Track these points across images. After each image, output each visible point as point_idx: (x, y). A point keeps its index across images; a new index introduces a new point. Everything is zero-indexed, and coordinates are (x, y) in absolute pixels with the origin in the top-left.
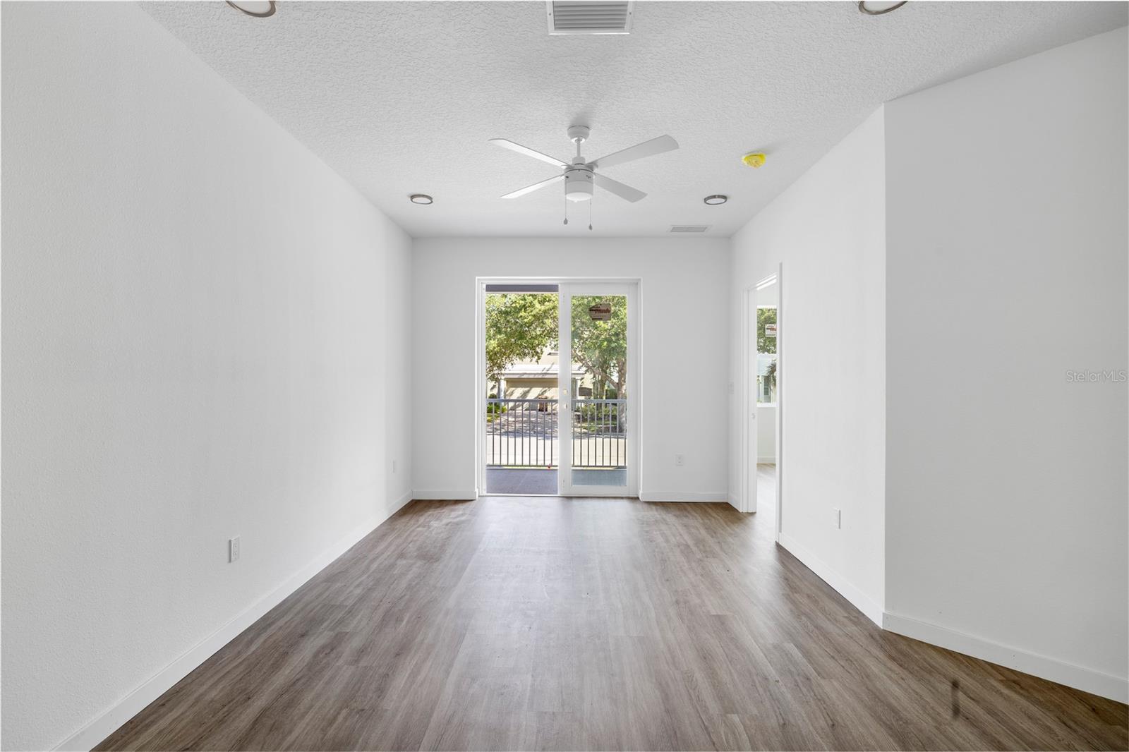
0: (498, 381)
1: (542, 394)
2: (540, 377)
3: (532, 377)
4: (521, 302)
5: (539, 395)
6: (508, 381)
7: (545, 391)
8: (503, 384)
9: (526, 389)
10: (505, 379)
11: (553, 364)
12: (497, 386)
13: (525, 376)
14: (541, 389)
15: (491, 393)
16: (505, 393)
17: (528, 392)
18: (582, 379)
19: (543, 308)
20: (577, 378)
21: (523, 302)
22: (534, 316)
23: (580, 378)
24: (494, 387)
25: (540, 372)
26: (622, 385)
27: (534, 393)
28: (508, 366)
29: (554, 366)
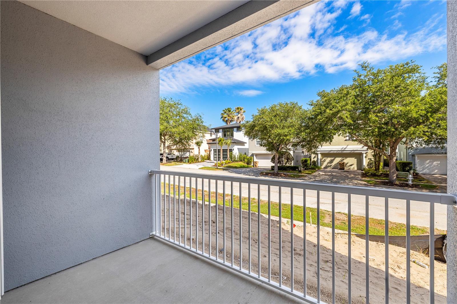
0: (317, 154)
1: (342, 161)
2: (340, 152)
3: (335, 152)
4: (318, 111)
5: (340, 161)
6: (322, 154)
7: (343, 160)
8: (320, 156)
9: (333, 158)
10: (320, 153)
11: (348, 145)
12: (317, 157)
13: (332, 152)
14: (341, 158)
15: (313, 160)
16: (320, 160)
17: (334, 160)
18: (366, 153)
19: (331, 112)
20: (363, 152)
21: (320, 111)
22: (327, 118)
23: (365, 152)
24: (315, 157)
25: (340, 150)
26: (393, 157)
27: (337, 160)
28: (320, 147)
29: (348, 146)
